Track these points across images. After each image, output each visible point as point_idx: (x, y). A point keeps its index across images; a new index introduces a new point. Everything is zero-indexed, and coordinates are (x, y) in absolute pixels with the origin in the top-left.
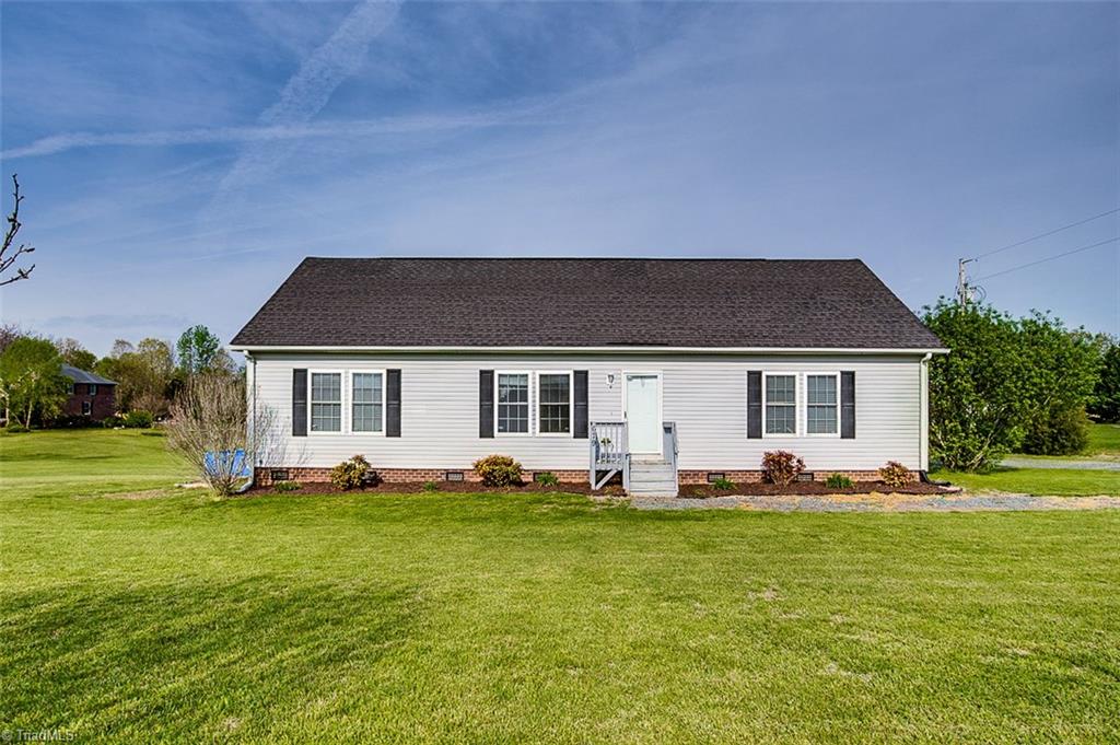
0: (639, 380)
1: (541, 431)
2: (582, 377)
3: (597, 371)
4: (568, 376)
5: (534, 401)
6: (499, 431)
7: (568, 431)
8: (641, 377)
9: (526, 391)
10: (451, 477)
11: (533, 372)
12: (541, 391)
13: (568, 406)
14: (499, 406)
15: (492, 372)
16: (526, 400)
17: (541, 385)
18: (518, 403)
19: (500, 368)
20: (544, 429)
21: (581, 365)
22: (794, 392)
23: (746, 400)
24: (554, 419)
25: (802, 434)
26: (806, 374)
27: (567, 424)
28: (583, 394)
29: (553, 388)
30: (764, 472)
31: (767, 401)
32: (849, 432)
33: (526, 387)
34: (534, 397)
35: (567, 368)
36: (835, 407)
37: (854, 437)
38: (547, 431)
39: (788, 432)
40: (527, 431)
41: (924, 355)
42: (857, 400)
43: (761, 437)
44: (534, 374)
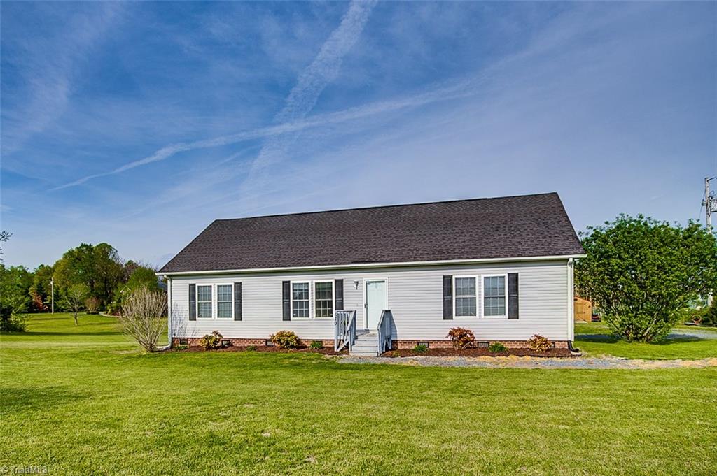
0: (374, 284)
1: (317, 316)
2: (340, 283)
3: (348, 278)
4: (331, 283)
5: (312, 299)
6: (294, 316)
7: (332, 316)
8: (376, 282)
9: (308, 293)
10: (269, 343)
11: (312, 281)
12: (316, 293)
13: (332, 301)
14: (293, 302)
15: (289, 282)
16: (308, 299)
17: (316, 289)
18: (304, 300)
19: (294, 280)
20: (318, 314)
21: (339, 276)
22: (475, 288)
23: (442, 295)
24: (324, 308)
25: (480, 316)
26: (483, 276)
27: (331, 312)
28: (340, 294)
29: (323, 290)
31: (456, 295)
32: (514, 314)
33: (308, 290)
34: (312, 296)
35: (330, 278)
36: (504, 297)
37: (518, 318)
38: (320, 316)
39: (471, 315)
40: (308, 317)
41: (568, 260)
42: (519, 293)
43: (452, 319)
44: (312, 282)
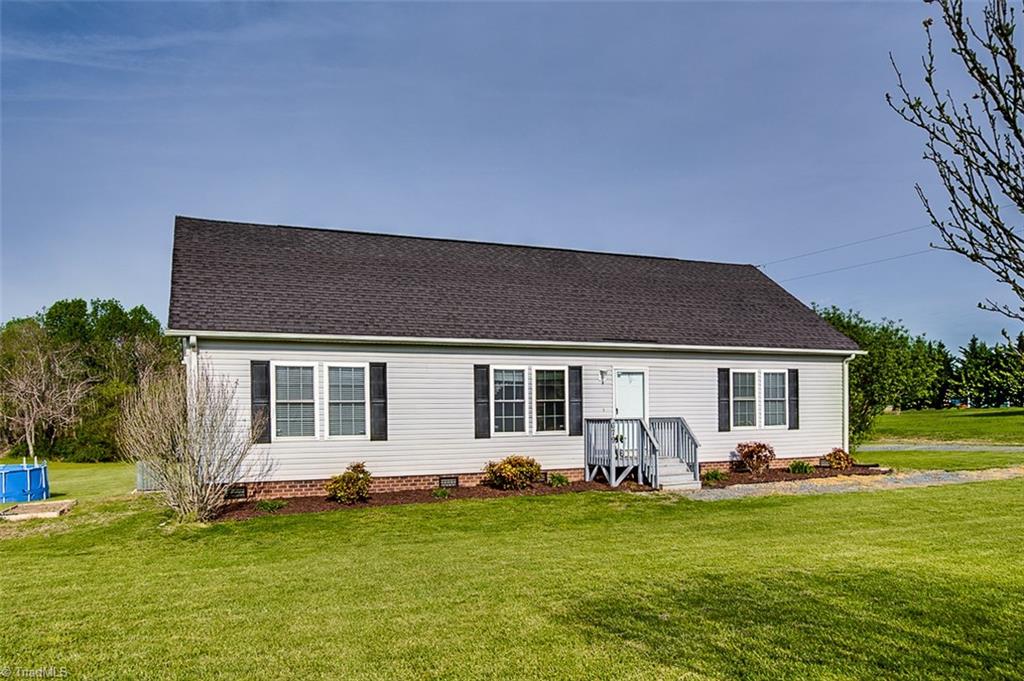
0: (627, 377)
1: (537, 430)
2: (576, 371)
3: (590, 365)
4: (563, 372)
5: (531, 398)
6: (496, 430)
7: (563, 429)
8: (629, 373)
9: (523, 388)
10: (445, 483)
11: (530, 367)
12: (537, 387)
13: (563, 403)
14: (496, 403)
15: (487, 367)
16: (523, 398)
17: (537, 381)
18: (514, 401)
19: (497, 363)
20: (540, 428)
21: (575, 361)
24: (551, 417)
25: (760, 426)
27: (561, 421)
28: (578, 392)
29: (549, 384)
30: (731, 462)
31: (734, 396)
32: (795, 425)
33: (523, 383)
34: (530, 393)
35: (561, 364)
38: (542, 430)
39: (749, 425)
40: (523, 430)
44: (530, 369)
